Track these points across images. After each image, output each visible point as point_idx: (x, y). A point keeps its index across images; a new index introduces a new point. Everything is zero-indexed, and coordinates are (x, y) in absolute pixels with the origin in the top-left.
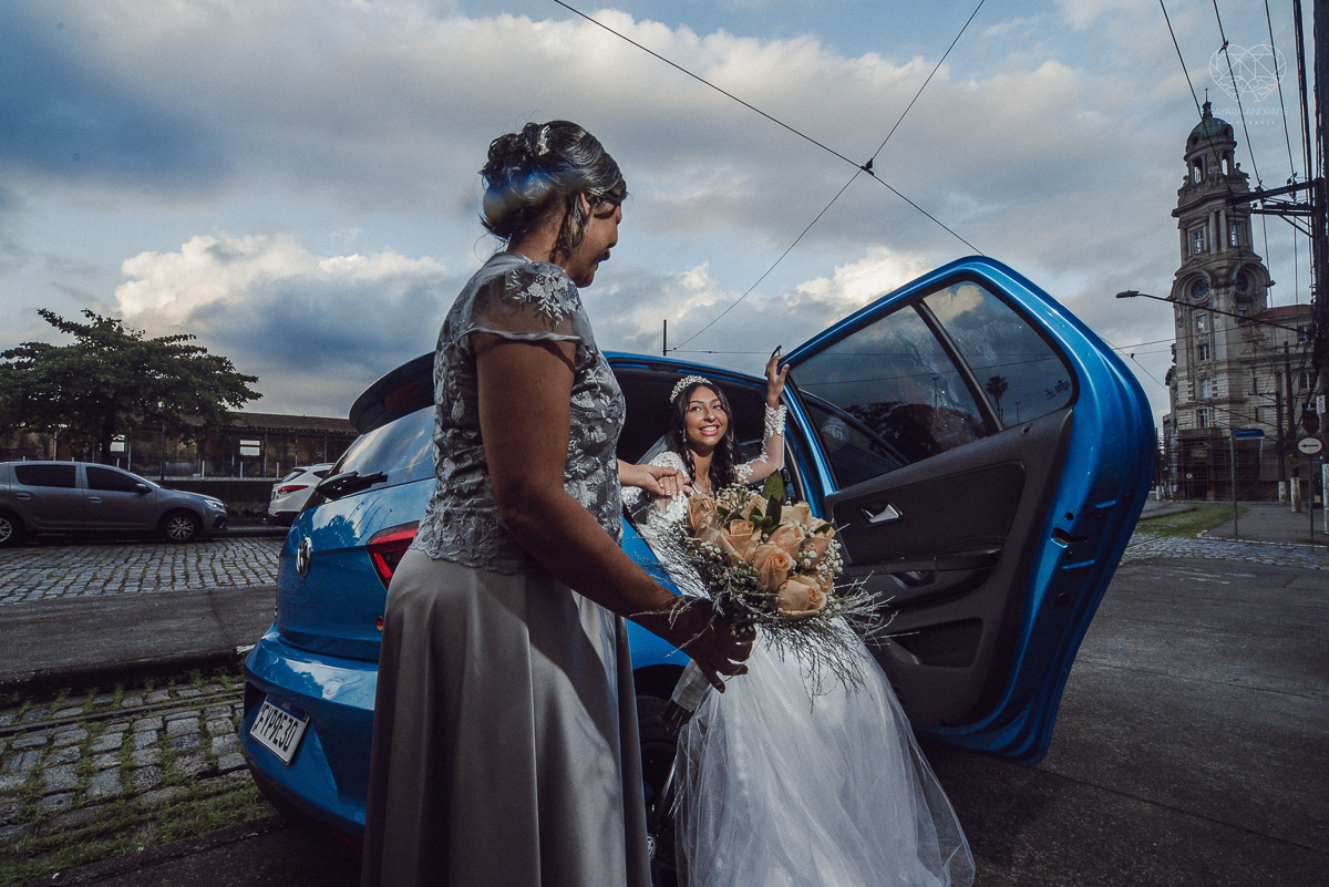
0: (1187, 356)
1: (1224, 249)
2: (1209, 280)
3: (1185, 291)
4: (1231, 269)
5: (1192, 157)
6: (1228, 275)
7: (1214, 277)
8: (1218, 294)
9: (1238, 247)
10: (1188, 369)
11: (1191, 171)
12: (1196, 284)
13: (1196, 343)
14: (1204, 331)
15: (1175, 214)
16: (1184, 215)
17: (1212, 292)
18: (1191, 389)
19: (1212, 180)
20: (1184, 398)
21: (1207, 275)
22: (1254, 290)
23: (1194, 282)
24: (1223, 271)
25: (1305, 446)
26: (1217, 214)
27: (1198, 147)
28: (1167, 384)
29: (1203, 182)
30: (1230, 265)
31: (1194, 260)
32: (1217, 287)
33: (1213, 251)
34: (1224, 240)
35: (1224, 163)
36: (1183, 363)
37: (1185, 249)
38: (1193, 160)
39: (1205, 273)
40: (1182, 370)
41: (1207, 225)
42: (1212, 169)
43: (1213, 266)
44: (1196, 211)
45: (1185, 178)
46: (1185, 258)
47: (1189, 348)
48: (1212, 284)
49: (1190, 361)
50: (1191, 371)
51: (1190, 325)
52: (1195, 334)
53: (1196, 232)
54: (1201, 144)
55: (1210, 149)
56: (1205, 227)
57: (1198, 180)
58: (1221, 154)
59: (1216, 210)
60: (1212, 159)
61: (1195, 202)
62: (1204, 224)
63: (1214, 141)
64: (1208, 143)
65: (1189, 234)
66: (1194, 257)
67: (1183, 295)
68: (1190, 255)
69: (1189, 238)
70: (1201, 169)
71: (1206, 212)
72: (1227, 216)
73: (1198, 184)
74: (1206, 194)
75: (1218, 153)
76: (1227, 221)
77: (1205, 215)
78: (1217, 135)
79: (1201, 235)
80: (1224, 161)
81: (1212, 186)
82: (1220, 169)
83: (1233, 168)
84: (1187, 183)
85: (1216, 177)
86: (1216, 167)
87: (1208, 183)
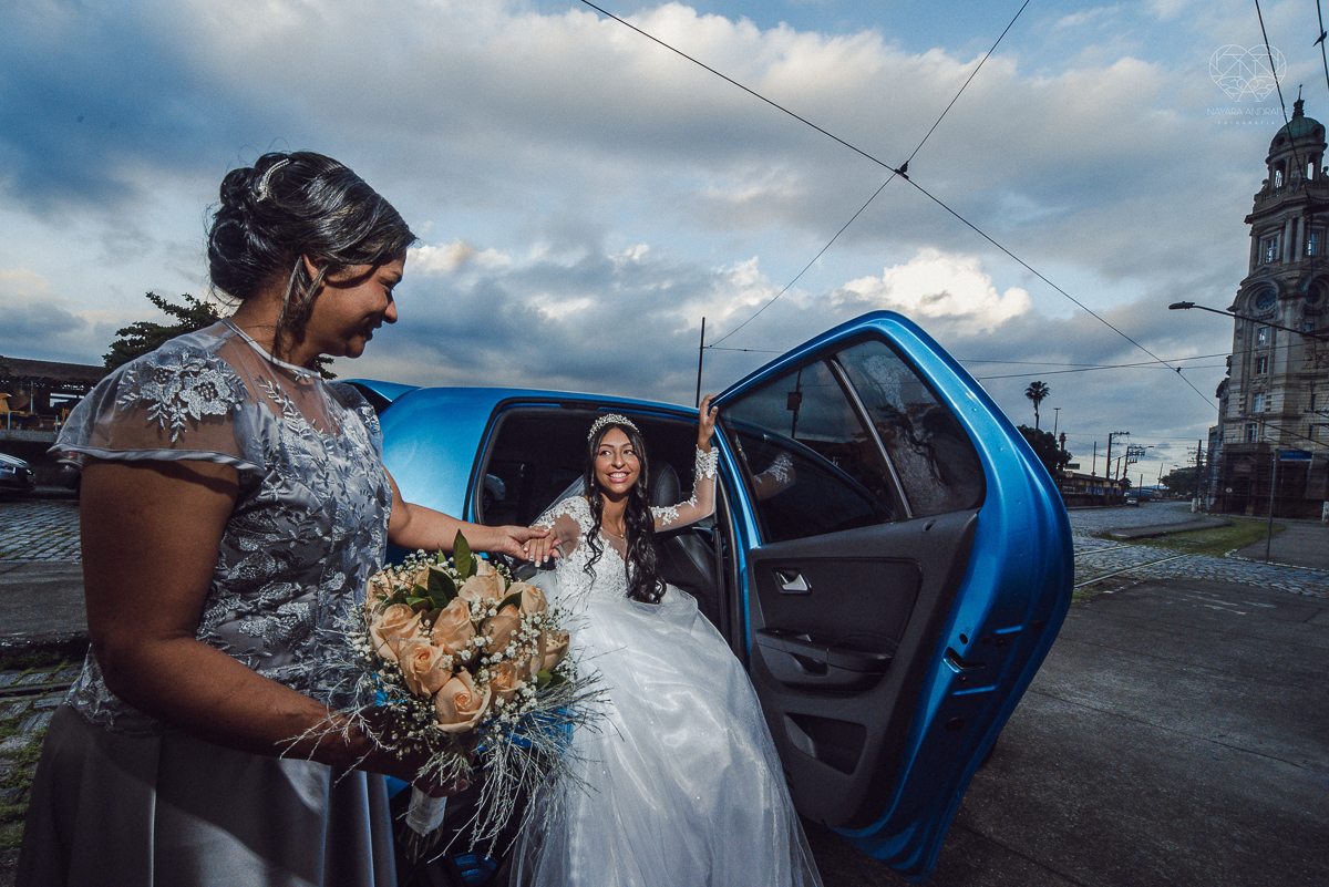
0: (1243, 368)
1: (1298, 259)
2: (1277, 291)
3: (1250, 302)
4: (1302, 280)
5: (1273, 160)
6: (1299, 286)
7: (1283, 288)
8: (1284, 306)
9: (1313, 257)
10: (1243, 382)
11: (1272, 175)
12: (1262, 294)
13: (1254, 355)
14: (1265, 344)
15: (1249, 220)
16: (1259, 222)
17: (1279, 303)
18: (1243, 402)
19: (1293, 184)
20: (1234, 412)
21: (1276, 286)
23: (1257, 294)
24: (1295, 282)
26: (1295, 222)
27: (1283, 149)
28: (1218, 396)
29: (1284, 187)
30: (1303, 276)
31: (1264, 269)
32: (1285, 298)
33: (1286, 260)
34: (1299, 249)
35: (1311, 167)
36: (1237, 375)
37: (1255, 257)
38: (1275, 162)
39: (1274, 283)
40: (1235, 383)
41: (1283, 233)
42: (1295, 173)
43: (1284, 276)
44: (1272, 217)
45: (1264, 182)
46: (1254, 266)
47: (1246, 362)
48: (1279, 295)
49: (1246, 374)
50: (1245, 385)
51: (1251, 337)
52: (1254, 347)
53: (1269, 240)
54: (1287, 146)
55: (1297, 151)
56: (1280, 235)
57: (1278, 185)
58: (1308, 157)
59: (1294, 217)
60: (1297, 161)
61: (1273, 208)
62: (1279, 231)
63: (1302, 142)
64: (1295, 145)
65: (1261, 242)
66: (1265, 265)
67: (1247, 306)
68: (1259, 264)
69: (1260, 246)
70: (1283, 173)
71: (1283, 219)
72: (1307, 224)
73: (1278, 188)
74: (1286, 199)
75: (1305, 156)
76: (1306, 229)
77: (1282, 221)
78: (1306, 136)
79: (1275, 243)
80: (1310, 164)
81: (1293, 191)
82: (1305, 173)
83: (1320, 172)
84: (1266, 187)
85: (1299, 182)
86: (1301, 171)
87: (1289, 188)
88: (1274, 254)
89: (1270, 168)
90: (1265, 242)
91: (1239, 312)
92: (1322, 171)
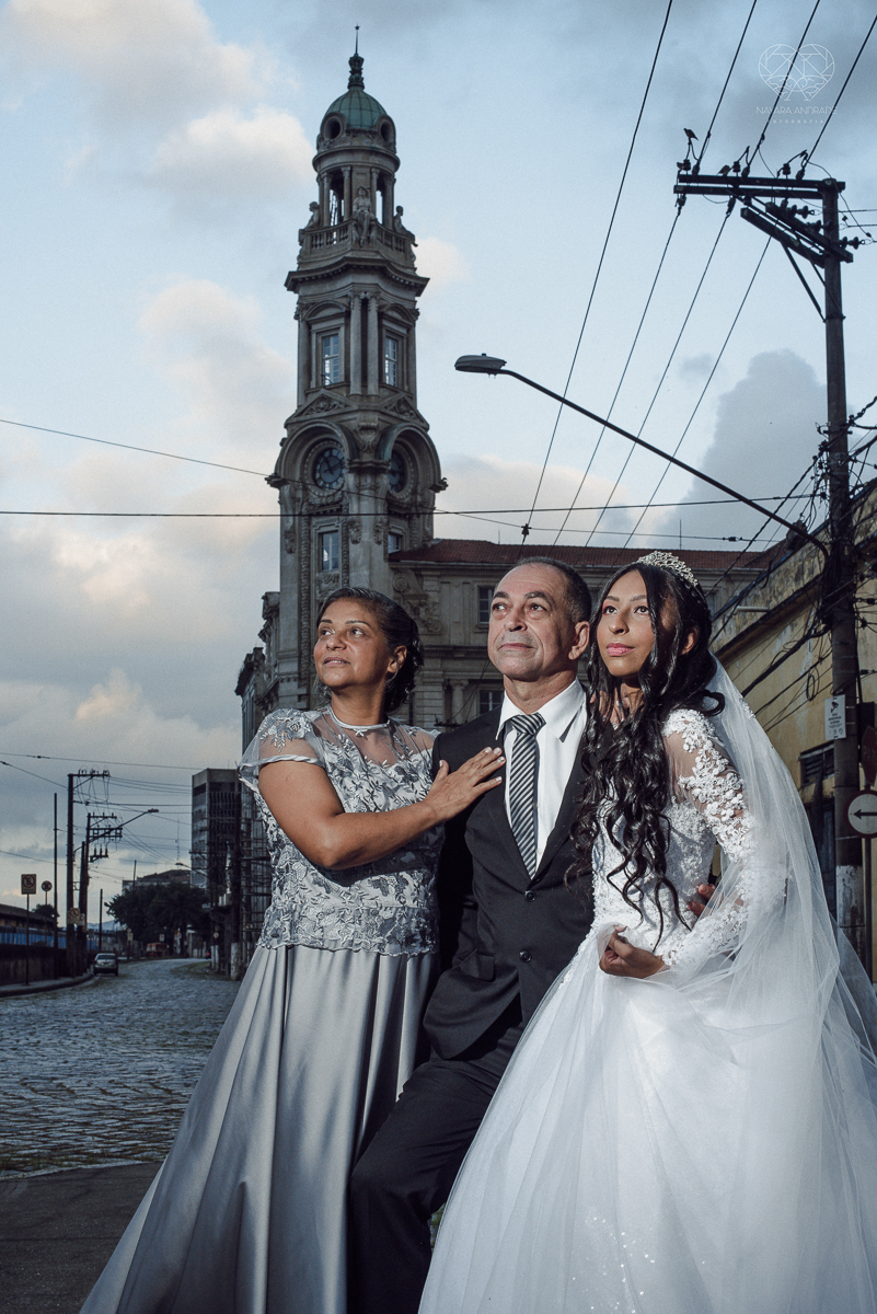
0: (300, 624)
1: (373, 388)
2: (345, 454)
3: (302, 469)
4: (384, 435)
5: (326, 164)
6: (377, 449)
7: (356, 449)
8: (359, 487)
9: (393, 389)
10: (300, 657)
11: (323, 196)
12: (321, 454)
13: (316, 595)
14: (332, 572)
15: (293, 283)
16: (308, 291)
17: (351, 479)
19: (358, 226)
21: (344, 441)
22: (414, 492)
23: (312, 456)
24: (370, 438)
26: (365, 304)
27: (338, 146)
28: (240, 691)
29: (342, 227)
30: (383, 426)
31: (323, 398)
32: (359, 471)
33: (355, 388)
34: (373, 368)
35: (378, 196)
36: (289, 637)
37: (306, 368)
38: (333, 180)
39: (339, 433)
40: (282, 658)
41: (347, 325)
42: (360, 202)
43: (356, 420)
44: (328, 287)
45: (313, 207)
46: (305, 389)
47: (304, 605)
48: (351, 462)
49: (304, 636)
50: (304, 661)
51: (309, 551)
52: (315, 575)
53: (326, 335)
54: (344, 141)
55: (359, 158)
56: (342, 329)
57: (334, 221)
58: (375, 176)
59: (363, 295)
60: (360, 180)
61: (329, 267)
62: (342, 321)
63: (365, 142)
64: (356, 143)
65: (314, 336)
66: (323, 391)
67: (297, 477)
68: (313, 385)
69: (314, 347)
70: (340, 197)
71: (346, 296)
72: (381, 316)
73: (335, 228)
74: (348, 255)
75: (371, 173)
76: (380, 326)
77: (345, 301)
78: (370, 133)
79: (336, 346)
80: (378, 194)
81: (358, 241)
82: (372, 209)
83: (393, 214)
84: (315, 219)
85: (365, 224)
86: (368, 202)
87: (353, 232)
88: (335, 368)
89: (320, 180)
90: (320, 341)
91: (287, 488)
92: (395, 213)
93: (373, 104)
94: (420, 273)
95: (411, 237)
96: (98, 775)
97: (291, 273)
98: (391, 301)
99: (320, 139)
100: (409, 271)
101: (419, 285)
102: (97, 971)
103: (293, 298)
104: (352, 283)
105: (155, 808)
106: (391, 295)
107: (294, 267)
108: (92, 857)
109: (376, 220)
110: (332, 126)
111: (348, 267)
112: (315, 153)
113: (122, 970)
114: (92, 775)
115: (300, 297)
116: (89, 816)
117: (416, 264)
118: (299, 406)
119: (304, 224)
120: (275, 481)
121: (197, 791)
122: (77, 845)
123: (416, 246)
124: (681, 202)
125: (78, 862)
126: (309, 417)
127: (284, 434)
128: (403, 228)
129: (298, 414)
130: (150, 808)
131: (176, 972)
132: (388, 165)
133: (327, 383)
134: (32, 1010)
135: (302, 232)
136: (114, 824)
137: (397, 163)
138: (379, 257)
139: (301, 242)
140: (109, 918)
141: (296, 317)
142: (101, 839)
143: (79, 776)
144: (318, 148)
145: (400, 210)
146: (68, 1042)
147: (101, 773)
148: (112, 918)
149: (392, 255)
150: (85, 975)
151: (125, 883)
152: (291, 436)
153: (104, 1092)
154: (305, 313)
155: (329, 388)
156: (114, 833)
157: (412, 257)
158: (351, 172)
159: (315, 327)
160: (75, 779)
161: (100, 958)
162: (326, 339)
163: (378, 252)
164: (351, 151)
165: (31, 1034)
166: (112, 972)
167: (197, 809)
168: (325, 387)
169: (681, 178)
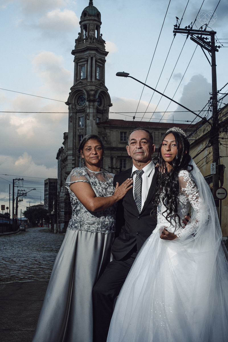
0: (73, 141)
1: (93, 80)
2: (86, 97)
3: (75, 100)
4: (96, 92)
5: (83, 23)
6: (94, 95)
7: (89, 95)
8: (89, 105)
9: (99, 80)
10: (73, 149)
11: (82, 31)
12: (80, 96)
13: (78, 133)
14: (82, 127)
15: (73, 53)
16: (78, 55)
17: (87, 103)
18: (74, 162)
19: (91, 39)
21: (86, 93)
22: (104, 107)
23: (77, 97)
24: (92, 92)
25: (219, 194)
26: (92, 58)
27: (86, 19)
29: (86, 39)
30: (96, 89)
31: (80, 82)
32: (90, 101)
33: (89, 80)
34: (94, 74)
36: (70, 144)
38: (84, 26)
39: (84, 91)
40: (68, 150)
41: (87, 64)
42: (91, 33)
43: (89, 88)
44: (82, 54)
45: (79, 34)
46: (76, 80)
47: (74, 136)
48: (87, 99)
49: (74, 144)
50: (74, 151)
51: (76, 122)
52: (78, 128)
53: (82, 66)
54: (88, 18)
55: (91, 22)
56: (86, 65)
57: (84, 37)
58: (95, 26)
59: (91, 56)
60: (91, 27)
61: (83, 49)
62: (86, 62)
63: (93, 18)
64: (91, 18)
65: (78, 66)
66: (80, 80)
67: (73, 102)
68: (78, 79)
69: (78, 69)
70: (86, 31)
71: (87, 56)
72: (96, 61)
73: (85, 39)
74: (88, 46)
75: (94, 25)
76: (96, 64)
77: (87, 57)
78: (94, 16)
79: (84, 69)
80: (96, 31)
81: (91, 42)
82: (94, 34)
83: (100, 36)
84: (79, 37)
85: (93, 38)
86: (93, 33)
87: (89, 40)
88: (84, 74)
89: (81, 27)
90: (80, 67)
91: (70, 105)
92: (100, 35)
93: (95, 9)
94: (106, 51)
95: (104, 42)
96: (21, 180)
97: (73, 50)
98: (99, 57)
99: (81, 17)
100: (103, 50)
101: (106, 54)
102: (20, 230)
103: (73, 56)
104: (89, 53)
105: (35, 188)
106: (99, 56)
107: (74, 49)
108: (19, 201)
109: (95, 37)
110: (85, 14)
111: (88, 49)
112: (80, 20)
113: (27, 230)
114: (19, 179)
115: (75, 56)
116: (18, 190)
117: (105, 48)
118: (74, 84)
119: (76, 38)
120: (67, 103)
121: (46, 184)
122: (15, 197)
123: (105, 44)
124: (175, 35)
125: (15, 202)
126: (77, 87)
127: (70, 91)
128: (102, 39)
129: (74, 86)
130: (34, 188)
131: (40, 231)
132: (99, 24)
133: (82, 78)
134: (4, 240)
135: (76, 40)
136: (24, 192)
137: (101, 23)
138: (96, 46)
139: (76, 42)
140: (23, 217)
141: (74, 61)
142: (21, 196)
143: (16, 180)
144: (81, 19)
145: (102, 35)
146: (13, 249)
147: (21, 179)
148: (24, 216)
149: (99, 46)
150: (17, 231)
151: (27, 208)
152: (72, 92)
153: (23, 262)
154: (76, 60)
155: (82, 80)
156: (24, 195)
157: (105, 47)
158: (89, 25)
159: (79, 64)
160: (15, 180)
161: (21, 227)
162: (82, 67)
163: (96, 45)
164: (89, 20)
165: (4, 246)
166: (24, 230)
167: (46, 189)
168: (81, 79)
169: (175, 29)
